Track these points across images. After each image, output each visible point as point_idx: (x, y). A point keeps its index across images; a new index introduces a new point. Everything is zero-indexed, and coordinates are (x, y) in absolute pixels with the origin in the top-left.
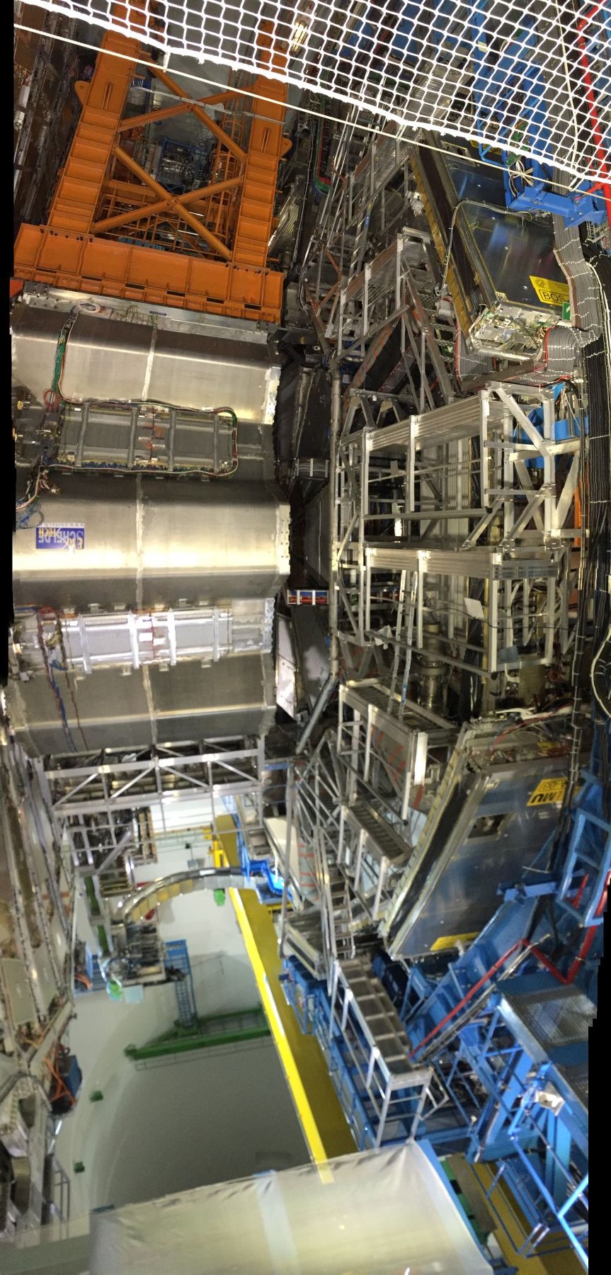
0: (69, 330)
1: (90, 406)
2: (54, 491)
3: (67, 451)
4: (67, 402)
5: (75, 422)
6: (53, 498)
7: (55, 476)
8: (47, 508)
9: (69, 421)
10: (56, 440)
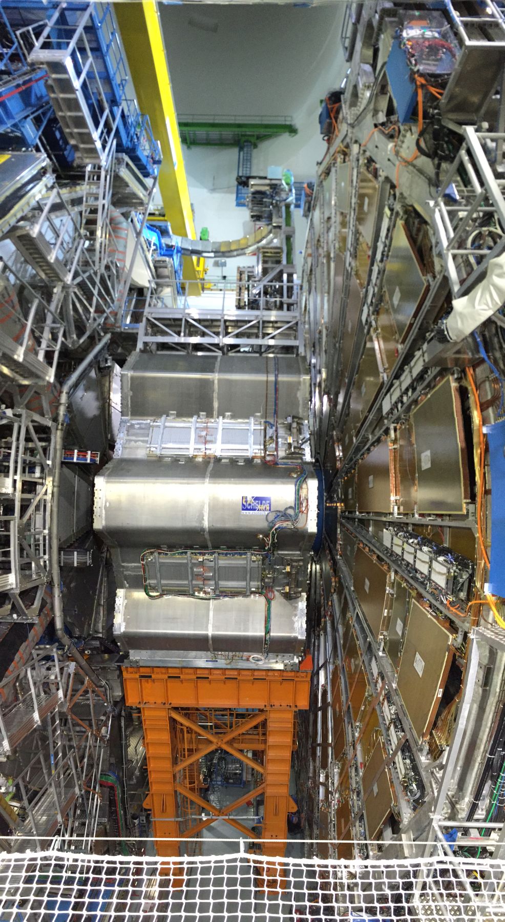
0: (265, 644)
1: (246, 592)
2: (261, 536)
3: (257, 563)
4: (260, 594)
5: (254, 581)
6: (261, 531)
7: (262, 546)
8: (263, 525)
9: (258, 581)
10: (264, 570)
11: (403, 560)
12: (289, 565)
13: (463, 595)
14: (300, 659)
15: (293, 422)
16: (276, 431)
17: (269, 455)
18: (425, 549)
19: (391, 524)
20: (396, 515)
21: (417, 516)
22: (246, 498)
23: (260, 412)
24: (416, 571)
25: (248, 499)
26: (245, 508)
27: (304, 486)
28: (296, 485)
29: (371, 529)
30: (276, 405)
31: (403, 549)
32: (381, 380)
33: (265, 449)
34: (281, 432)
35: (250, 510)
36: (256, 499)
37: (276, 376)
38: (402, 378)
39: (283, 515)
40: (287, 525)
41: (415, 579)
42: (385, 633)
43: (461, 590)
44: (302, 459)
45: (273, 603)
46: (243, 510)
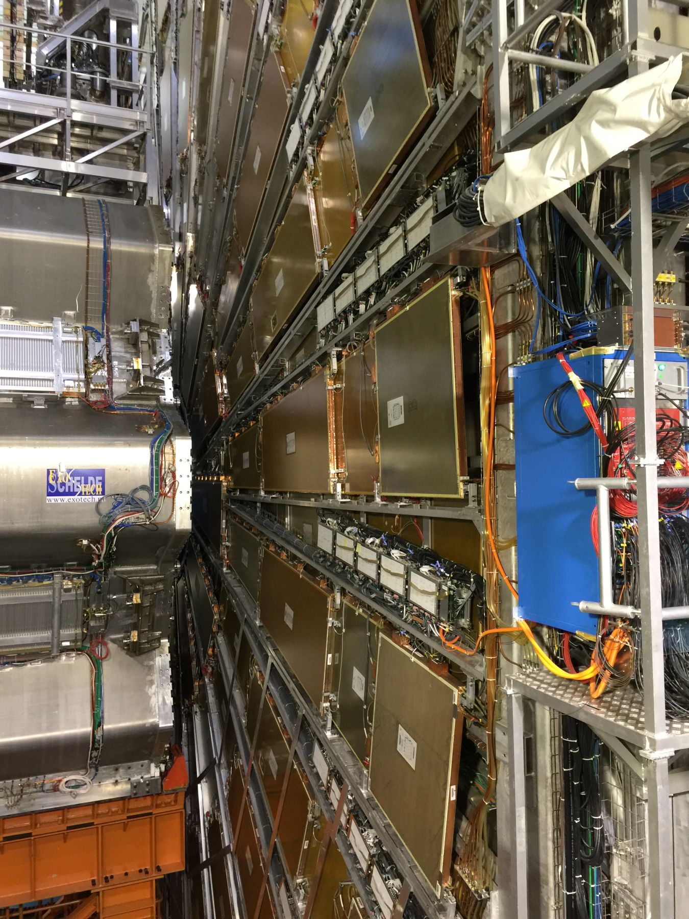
0: (94, 749)
1: (51, 651)
2: (85, 542)
3: (73, 592)
4: (79, 650)
5: (68, 627)
6: (85, 533)
7: (84, 560)
8: (90, 520)
9: (76, 627)
10: (87, 604)
11: (357, 572)
12: (137, 591)
13: (464, 622)
14: (163, 767)
15: (141, 331)
16: (108, 346)
17: (94, 391)
18: (396, 553)
19: (331, 512)
20: (339, 498)
21: (378, 500)
22: (55, 472)
23: (74, 309)
24: (382, 588)
25: (60, 474)
26: (52, 491)
27: (168, 449)
28: (152, 448)
29: (287, 520)
30: (106, 296)
31: (356, 554)
32: (318, 270)
33: (87, 382)
34: (118, 348)
35: (64, 494)
36: (75, 473)
37: (107, 242)
38: (360, 271)
39: (128, 501)
40: (136, 518)
41: (383, 602)
42: (332, 697)
43: (461, 615)
44: (158, 399)
45: (106, 666)
46: (49, 494)
